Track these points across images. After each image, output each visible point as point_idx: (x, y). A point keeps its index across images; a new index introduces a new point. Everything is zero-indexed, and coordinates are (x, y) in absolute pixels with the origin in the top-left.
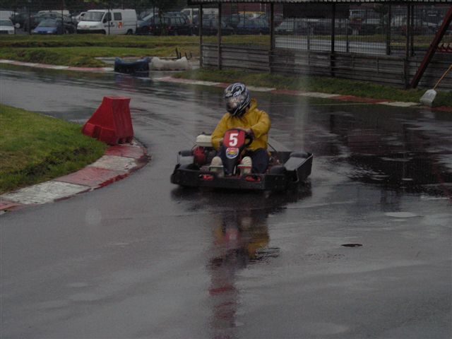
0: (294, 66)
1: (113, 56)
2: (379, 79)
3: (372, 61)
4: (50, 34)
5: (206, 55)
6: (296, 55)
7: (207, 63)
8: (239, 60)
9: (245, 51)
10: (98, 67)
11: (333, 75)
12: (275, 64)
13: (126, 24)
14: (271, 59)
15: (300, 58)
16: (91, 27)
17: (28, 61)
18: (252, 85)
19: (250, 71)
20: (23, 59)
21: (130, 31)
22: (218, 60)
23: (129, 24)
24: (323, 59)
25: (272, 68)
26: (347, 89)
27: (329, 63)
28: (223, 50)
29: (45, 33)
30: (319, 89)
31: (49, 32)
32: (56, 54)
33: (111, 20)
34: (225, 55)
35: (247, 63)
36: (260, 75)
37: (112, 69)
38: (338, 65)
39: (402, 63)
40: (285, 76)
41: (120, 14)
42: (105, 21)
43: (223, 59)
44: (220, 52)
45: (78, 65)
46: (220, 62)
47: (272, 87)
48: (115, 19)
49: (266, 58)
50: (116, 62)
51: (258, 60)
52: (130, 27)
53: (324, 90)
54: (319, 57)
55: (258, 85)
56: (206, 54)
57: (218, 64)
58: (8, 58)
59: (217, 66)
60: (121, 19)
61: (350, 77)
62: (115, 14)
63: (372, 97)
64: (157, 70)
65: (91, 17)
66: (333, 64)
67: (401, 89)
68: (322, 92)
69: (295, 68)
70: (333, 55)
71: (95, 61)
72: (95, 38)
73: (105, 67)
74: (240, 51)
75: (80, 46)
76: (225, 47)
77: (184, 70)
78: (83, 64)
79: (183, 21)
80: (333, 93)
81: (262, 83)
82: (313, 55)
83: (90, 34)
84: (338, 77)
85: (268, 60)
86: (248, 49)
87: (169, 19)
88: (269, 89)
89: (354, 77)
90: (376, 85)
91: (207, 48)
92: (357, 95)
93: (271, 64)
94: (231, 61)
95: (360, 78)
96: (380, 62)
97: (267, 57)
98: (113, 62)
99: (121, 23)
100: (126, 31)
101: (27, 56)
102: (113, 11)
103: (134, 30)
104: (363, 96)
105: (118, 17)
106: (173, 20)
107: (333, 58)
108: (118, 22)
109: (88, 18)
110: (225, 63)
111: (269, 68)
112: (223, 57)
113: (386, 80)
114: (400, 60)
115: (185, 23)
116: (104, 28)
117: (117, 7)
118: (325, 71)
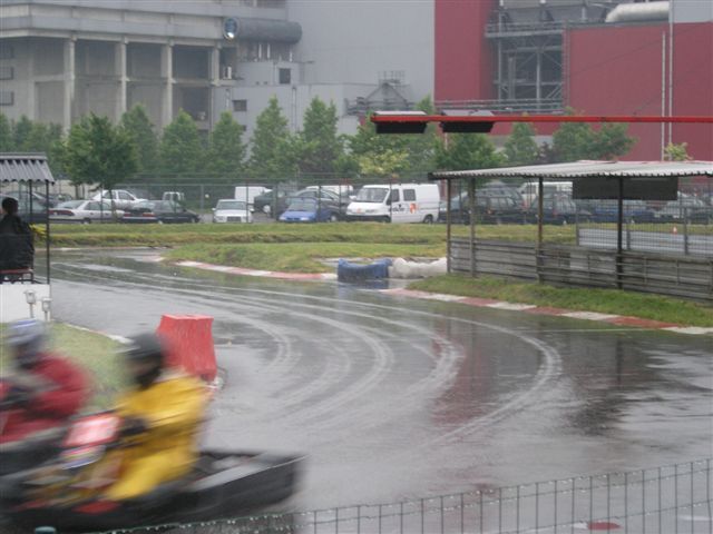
0: (570, 271)
1: (359, 255)
2: (680, 292)
3: (670, 265)
4: (304, 222)
5: (455, 256)
6: (573, 256)
7: (456, 266)
8: (499, 263)
9: (507, 249)
10: (313, 272)
11: (620, 286)
12: (546, 269)
13: (422, 206)
14: (540, 261)
15: (578, 260)
16: (368, 211)
17: (222, 264)
18: (507, 300)
19: (514, 279)
20: (215, 259)
21: (429, 217)
22: (470, 263)
23: (428, 206)
24: (606, 262)
25: (541, 276)
26: (631, 306)
27: (615, 268)
28: (478, 247)
29: (297, 221)
30: (593, 306)
31: (303, 219)
32: (260, 253)
33: (397, 200)
34: (480, 255)
35: (511, 267)
36: (521, 286)
37: (334, 276)
38: (628, 271)
39: (708, 268)
40: (557, 287)
41: (413, 191)
42: (389, 203)
43: (477, 261)
44: (474, 250)
45: (286, 270)
46: (474, 266)
47: (532, 304)
48: (406, 200)
49: (532, 260)
50: (340, 266)
51: (522, 262)
52: (429, 212)
53: (600, 307)
54: (602, 258)
55: (515, 301)
56: (455, 252)
57: (469, 268)
58: (196, 260)
59: (467, 271)
60: (414, 199)
61: (642, 288)
62: (405, 191)
63: (661, 320)
64: (401, 277)
65: (369, 195)
66: (620, 269)
67: (705, 307)
68: (594, 311)
69: (573, 275)
70: (620, 256)
71: (312, 264)
72: (367, 228)
73: (325, 272)
74: (500, 249)
75: (328, 241)
76: (480, 244)
77: (422, 277)
78: (292, 268)
79: (510, 202)
80: (610, 313)
81: (520, 297)
82: (593, 254)
83: (358, 222)
84: (627, 290)
85: (534, 264)
86: (510, 246)
87: (488, 199)
88: (526, 307)
89: (648, 289)
90: (673, 302)
91: (457, 245)
92: (642, 317)
93: (539, 269)
94: (489, 264)
95: (655, 290)
96: (681, 266)
97: (534, 258)
98: (336, 265)
99: (414, 205)
100: (423, 218)
101: (220, 256)
102: (401, 188)
103: (436, 215)
104: (650, 317)
105: (410, 195)
106: (494, 201)
107: (620, 260)
108: (410, 203)
109: (365, 198)
110: (482, 267)
111: (537, 275)
112: (479, 257)
113: (691, 294)
114: (706, 264)
115: (515, 205)
116: (388, 213)
117: (409, 181)
118: (609, 279)
